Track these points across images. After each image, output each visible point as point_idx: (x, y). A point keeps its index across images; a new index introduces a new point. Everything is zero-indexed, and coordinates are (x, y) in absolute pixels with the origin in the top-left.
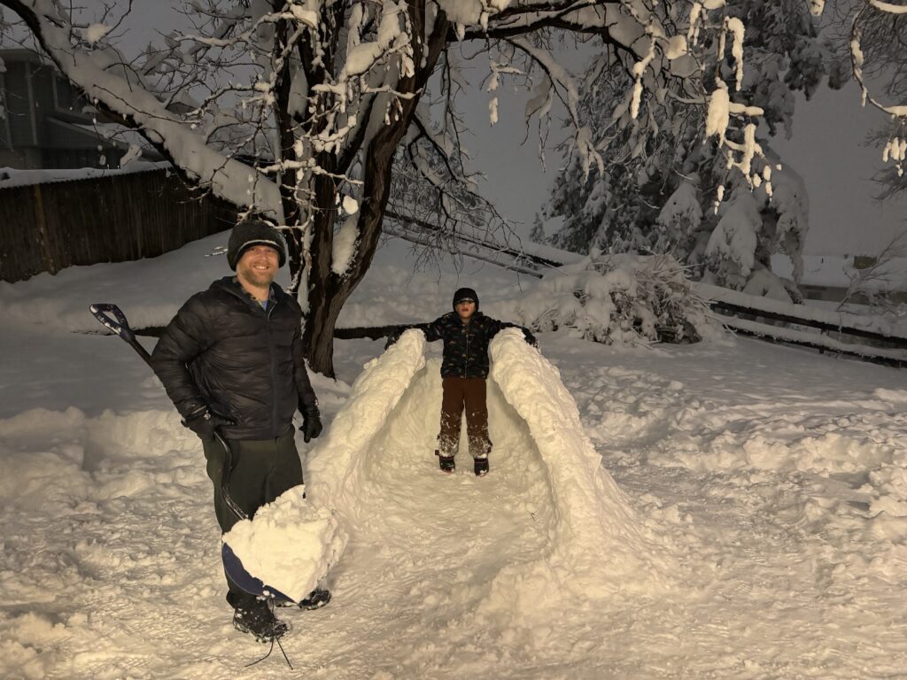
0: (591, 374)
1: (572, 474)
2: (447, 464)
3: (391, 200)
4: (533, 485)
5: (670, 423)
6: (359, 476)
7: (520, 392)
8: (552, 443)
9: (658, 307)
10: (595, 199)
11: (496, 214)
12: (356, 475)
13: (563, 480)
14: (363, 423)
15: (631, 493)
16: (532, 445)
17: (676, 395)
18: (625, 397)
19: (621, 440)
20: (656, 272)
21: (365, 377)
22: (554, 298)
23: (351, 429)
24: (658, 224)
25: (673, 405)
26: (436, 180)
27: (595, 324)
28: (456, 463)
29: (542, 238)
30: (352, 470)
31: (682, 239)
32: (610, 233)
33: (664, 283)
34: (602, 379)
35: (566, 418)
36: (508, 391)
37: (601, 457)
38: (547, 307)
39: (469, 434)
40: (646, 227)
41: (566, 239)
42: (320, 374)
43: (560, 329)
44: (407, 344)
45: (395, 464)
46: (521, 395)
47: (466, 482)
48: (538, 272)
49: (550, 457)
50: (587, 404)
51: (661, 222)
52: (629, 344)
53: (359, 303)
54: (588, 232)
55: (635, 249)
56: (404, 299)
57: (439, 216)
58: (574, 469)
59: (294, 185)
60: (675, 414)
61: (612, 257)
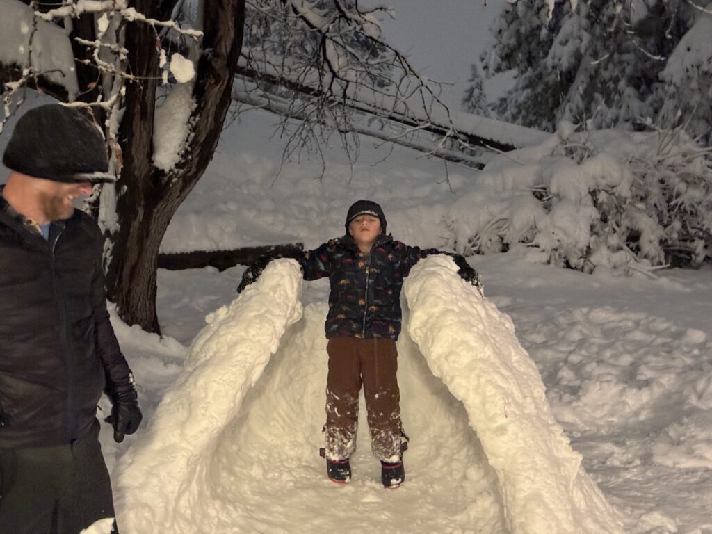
0: (561, 320)
1: (535, 486)
2: (339, 471)
3: (245, 50)
4: (474, 501)
5: (688, 397)
6: (201, 493)
7: (452, 358)
8: (505, 438)
9: (665, 211)
10: (564, 43)
11: (409, 71)
12: (196, 492)
13: (521, 496)
14: (206, 409)
15: (628, 511)
16: (472, 439)
17: (696, 352)
18: (616, 356)
19: (610, 424)
20: (660, 158)
21: (208, 336)
22: (502, 201)
23: (187, 419)
24: (662, 82)
25: (691, 368)
26: (315, 17)
27: (565, 240)
28: (353, 467)
29: (482, 103)
30: (189, 482)
31: (700, 104)
32: (588, 97)
33: (673, 174)
34: (579, 327)
35: (525, 397)
36: (434, 356)
37: (580, 457)
38: (491, 214)
39: (370, 425)
40: (643, 88)
41: (519, 108)
42: (137, 328)
43: (512, 250)
44: (274, 282)
45: (256, 472)
46: (454, 362)
47: (370, 498)
48: (477, 159)
49: (501, 460)
50: (557, 370)
51: (667, 79)
52: (620, 272)
53: (197, 212)
54: (553, 95)
55: (627, 121)
56: (267, 204)
57: (321, 75)
58: (538, 479)
59: (93, 38)
60: (693, 383)
61: (592, 135)
